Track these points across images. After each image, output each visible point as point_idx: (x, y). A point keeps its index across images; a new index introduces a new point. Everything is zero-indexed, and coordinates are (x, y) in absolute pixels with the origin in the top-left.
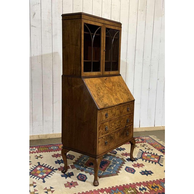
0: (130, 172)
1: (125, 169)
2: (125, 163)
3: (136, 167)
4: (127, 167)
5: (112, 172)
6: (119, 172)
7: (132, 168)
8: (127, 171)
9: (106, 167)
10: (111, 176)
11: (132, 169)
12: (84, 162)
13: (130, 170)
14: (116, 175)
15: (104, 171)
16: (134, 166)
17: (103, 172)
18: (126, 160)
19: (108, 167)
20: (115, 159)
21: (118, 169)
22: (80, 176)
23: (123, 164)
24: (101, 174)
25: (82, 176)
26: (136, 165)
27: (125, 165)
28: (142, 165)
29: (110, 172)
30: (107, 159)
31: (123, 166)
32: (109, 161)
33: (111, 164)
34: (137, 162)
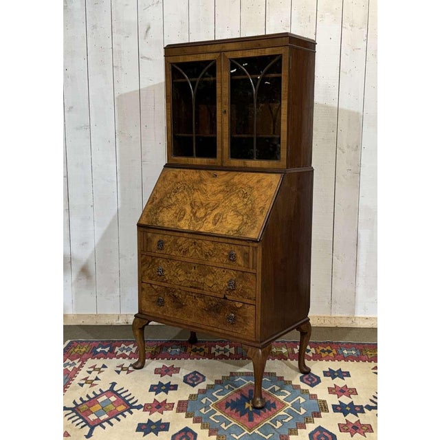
1: (311, 434)
2: (319, 416)
3: (347, 431)
4: (320, 429)
5: (267, 438)
7: (331, 434)
9: (264, 421)
11: (329, 436)
12: (218, 397)
13: (323, 439)
15: (250, 430)
16: (342, 428)
17: (246, 432)
18: (330, 409)
19: (268, 422)
20: (302, 400)
21: (290, 430)
22: (183, 434)
23: (315, 417)
24: (237, 438)
25: (188, 434)
26: (350, 427)
27: (318, 422)
28: (366, 428)
29: (264, 436)
30: (282, 398)
31: (310, 422)
32: (282, 403)
33: (282, 413)
34: (357, 419)
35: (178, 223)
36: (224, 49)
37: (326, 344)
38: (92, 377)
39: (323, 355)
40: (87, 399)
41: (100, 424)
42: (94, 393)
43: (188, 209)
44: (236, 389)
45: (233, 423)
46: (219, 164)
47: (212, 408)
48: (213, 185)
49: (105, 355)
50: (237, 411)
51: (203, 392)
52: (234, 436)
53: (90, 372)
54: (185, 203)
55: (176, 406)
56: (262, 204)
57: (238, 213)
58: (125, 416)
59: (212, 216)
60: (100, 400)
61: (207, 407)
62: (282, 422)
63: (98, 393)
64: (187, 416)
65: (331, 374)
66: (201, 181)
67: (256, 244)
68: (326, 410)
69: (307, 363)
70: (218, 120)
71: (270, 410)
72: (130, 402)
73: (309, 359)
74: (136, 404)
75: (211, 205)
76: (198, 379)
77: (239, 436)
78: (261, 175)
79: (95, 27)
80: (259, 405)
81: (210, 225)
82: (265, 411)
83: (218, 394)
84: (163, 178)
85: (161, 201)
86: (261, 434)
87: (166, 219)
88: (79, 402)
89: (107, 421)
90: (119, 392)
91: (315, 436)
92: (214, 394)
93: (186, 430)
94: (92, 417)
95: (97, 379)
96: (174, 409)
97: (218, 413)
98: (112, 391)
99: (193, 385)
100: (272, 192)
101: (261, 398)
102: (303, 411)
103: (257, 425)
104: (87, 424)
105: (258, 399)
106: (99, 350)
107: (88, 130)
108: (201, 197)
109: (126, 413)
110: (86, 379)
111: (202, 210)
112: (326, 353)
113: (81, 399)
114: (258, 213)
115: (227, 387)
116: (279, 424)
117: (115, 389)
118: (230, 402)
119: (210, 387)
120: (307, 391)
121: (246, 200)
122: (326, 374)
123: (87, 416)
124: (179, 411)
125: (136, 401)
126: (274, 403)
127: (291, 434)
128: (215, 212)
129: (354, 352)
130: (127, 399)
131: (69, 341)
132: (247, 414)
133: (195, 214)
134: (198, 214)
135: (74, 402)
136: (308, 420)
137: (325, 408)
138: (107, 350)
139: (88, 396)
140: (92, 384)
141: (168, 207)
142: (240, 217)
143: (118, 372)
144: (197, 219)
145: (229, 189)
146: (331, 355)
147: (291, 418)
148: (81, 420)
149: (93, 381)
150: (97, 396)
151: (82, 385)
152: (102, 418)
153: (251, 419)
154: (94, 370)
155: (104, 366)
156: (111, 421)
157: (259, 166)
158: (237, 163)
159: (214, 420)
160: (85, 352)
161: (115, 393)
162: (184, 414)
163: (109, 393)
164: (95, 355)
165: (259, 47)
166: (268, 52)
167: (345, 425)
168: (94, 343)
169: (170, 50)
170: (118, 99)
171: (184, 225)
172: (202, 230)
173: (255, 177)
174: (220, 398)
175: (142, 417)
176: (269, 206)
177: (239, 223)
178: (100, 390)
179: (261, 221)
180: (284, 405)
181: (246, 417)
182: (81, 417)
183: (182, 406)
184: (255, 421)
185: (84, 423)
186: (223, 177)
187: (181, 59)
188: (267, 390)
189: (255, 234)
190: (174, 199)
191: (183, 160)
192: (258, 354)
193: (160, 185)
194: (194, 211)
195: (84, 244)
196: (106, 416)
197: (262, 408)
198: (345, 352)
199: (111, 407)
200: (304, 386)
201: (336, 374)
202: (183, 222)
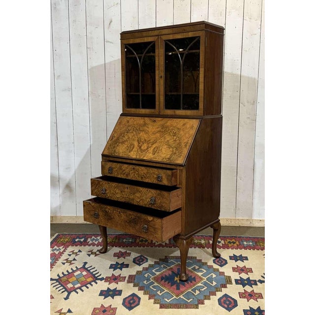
0: (226, 306)
1: (219, 300)
2: (226, 287)
3: (244, 297)
4: (226, 295)
5: (189, 301)
6: (203, 303)
7: (233, 299)
8: (220, 304)
9: (187, 290)
10: (183, 308)
11: (232, 301)
12: (156, 273)
13: (228, 303)
14: (193, 308)
15: (177, 296)
16: (241, 295)
17: (175, 297)
18: (233, 282)
19: (190, 290)
20: (214, 276)
21: (205, 296)
22: (131, 297)
23: (223, 287)
24: (168, 301)
25: (135, 298)
26: (247, 295)
27: (225, 291)
28: (258, 296)
29: (186, 300)
30: (200, 274)
31: (219, 291)
32: (200, 278)
33: (200, 284)
34: (251, 289)
35: (129, 154)
36: (160, 34)
37: (232, 238)
38: (71, 258)
39: (230, 245)
40: (67, 273)
41: (75, 290)
42: (72, 269)
43: (136, 144)
44: (168, 268)
45: (166, 291)
46: (157, 113)
47: (152, 280)
48: (153, 127)
49: (81, 244)
50: (168, 283)
51: (146, 269)
52: (166, 300)
53: (70, 255)
54: (134, 140)
55: (127, 279)
56: (186, 140)
57: (170, 146)
58: (92, 285)
59: (152, 148)
60: (76, 274)
61: (148, 279)
62: (200, 291)
63: (75, 269)
64: (134, 286)
65: (234, 258)
66: (145, 124)
67: (182, 168)
68: (231, 283)
69: (218, 250)
70: (157, 82)
71: (191, 282)
72: (96, 276)
73: (220, 248)
74: (100, 277)
75: (151, 141)
76: (143, 260)
77: (170, 300)
78: (186, 120)
79: (74, 21)
80: (184, 279)
81: (151, 155)
82: (188, 283)
83: (156, 271)
84: (119, 123)
85: (118, 139)
86: (185, 299)
87: (121, 151)
88: (61, 275)
89: (80, 288)
90: (89, 269)
91: (222, 301)
92: (153, 271)
93: (134, 295)
94: (70, 286)
95: (74, 260)
96: (126, 281)
97: (156, 284)
98: (84, 268)
99: (140, 265)
100: (193, 132)
101: (185, 273)
102: (214, 283)
103: (182, 292)
104: (66, 290)
105: (183, 275)
106: (77, 240)
107: (70, 91)
108: (145, 136)
109: (93, 283)
110: (67, 260)
111: (145, 145)
112: (232, 244)
113: (63, 273)
114: (183, 146)
115: (162, 266)
116: (197, 292)
117: (86, 266)
118: (164, 276)
119: (151, 266)
120: (218, 270)
121: (175, 137)
122: (231, 258)
123: (66, 284)
124: (129, 282)
125: (100, 275)
126: (195, 277)
127: (205, 299)
128: (154, 146)
129: (251, 243)
130: (94, 273)
131: (57, 234)
132: (176, 285)
133: (140, 147)
134: (142, 147)
135: (58, 275)
136: (218, 289)
137: (230, 281)
138: (82, 240)
139: (67, 271)
140: (70, 263)
141: (123, 143)
142: (171, 149)
143: (89, 255)
144: (142, 151)
145: (164, 130)
146: (235, 245)
147: (206, 288)
148: (62, 288)
149: (71, 261)
150: (74, 271)
151: (64, 264)
152: (76, 286)
153: (178, 288)
154: (73, 253)
155: (80, 251)
156: (82, 288)
157: (184, 114)
158: (169, 112)
159: (152, 288)
160: (67, 242)
161: (86, 270)
162: (132, 285)
163: (82, 270)
164: (74, 243)
165: (184, 32)
166: (190, 35)
167: (243, 293)
168: (74, 235)
169: (124, 35)
170: (90, 70)
171: (133, 155)
172: (145, 158)
173: (182, 121)
174: (158, 273)
175: (103, 286)
176: (191, 141)
177: (170, 153)
178: (76, 267)
179: (185, 151)
180: (201, 279)
181: (175, 287)
182: (62, 286)
183: (131, 279)
184: (181, 289)
185: (64, 290)
186: (160, 122)
187: (131, 41)
188: (190, 268)
189: (181, 160)
190: (126, 137)
191: (133, 110)
192: (183, 244)
193: (117, 128)
194: (140, 145)
195: (68, 168)
196: (79, 285)
197: (186, 281)
198: (245, 243)
199: (83, 279)
200: (216, 266)
201: (238, 258)
202: (132, 153)
